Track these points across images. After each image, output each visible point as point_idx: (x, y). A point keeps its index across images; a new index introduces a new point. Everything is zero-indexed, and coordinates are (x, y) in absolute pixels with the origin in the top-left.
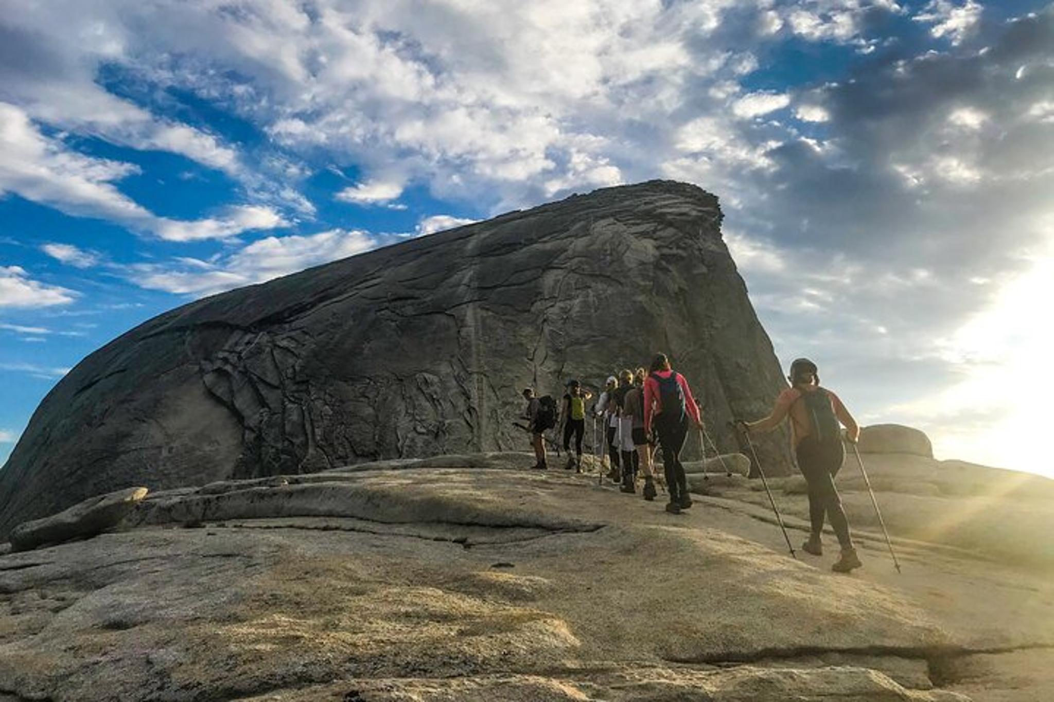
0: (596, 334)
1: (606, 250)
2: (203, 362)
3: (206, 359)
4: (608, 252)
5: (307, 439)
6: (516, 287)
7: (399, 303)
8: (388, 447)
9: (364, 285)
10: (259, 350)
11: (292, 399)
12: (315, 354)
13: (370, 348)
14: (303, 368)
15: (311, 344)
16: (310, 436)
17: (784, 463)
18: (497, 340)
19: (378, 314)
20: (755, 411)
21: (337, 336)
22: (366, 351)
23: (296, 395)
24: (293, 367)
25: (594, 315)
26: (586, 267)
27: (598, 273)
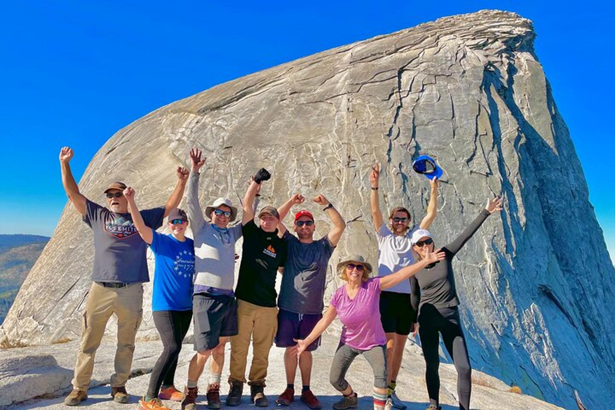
0: (436, 118)
1: (447, 57)
2: (171, 135)
3: (172, 133)
4: (449, 59)
5: (228, 185)
6: (378, 83)
7: (295, 95)
8: (281, 194)
9: (273, 84)
10: (204, 126)
11: (220, 159)
12: (237, 129)
13: (274, 126)
14: (229, 138)
15: (235, 123)
16: (229, 184)
17: (573, 217)
18: (363, 120)
19: (281, 103)
20: (554, 178)
21: (253, 117)
22: (271, 128)
23: (223, 156)
24: (223, 138)
25: (436, 104)
26: (432, 69)
27: (440, 73)
